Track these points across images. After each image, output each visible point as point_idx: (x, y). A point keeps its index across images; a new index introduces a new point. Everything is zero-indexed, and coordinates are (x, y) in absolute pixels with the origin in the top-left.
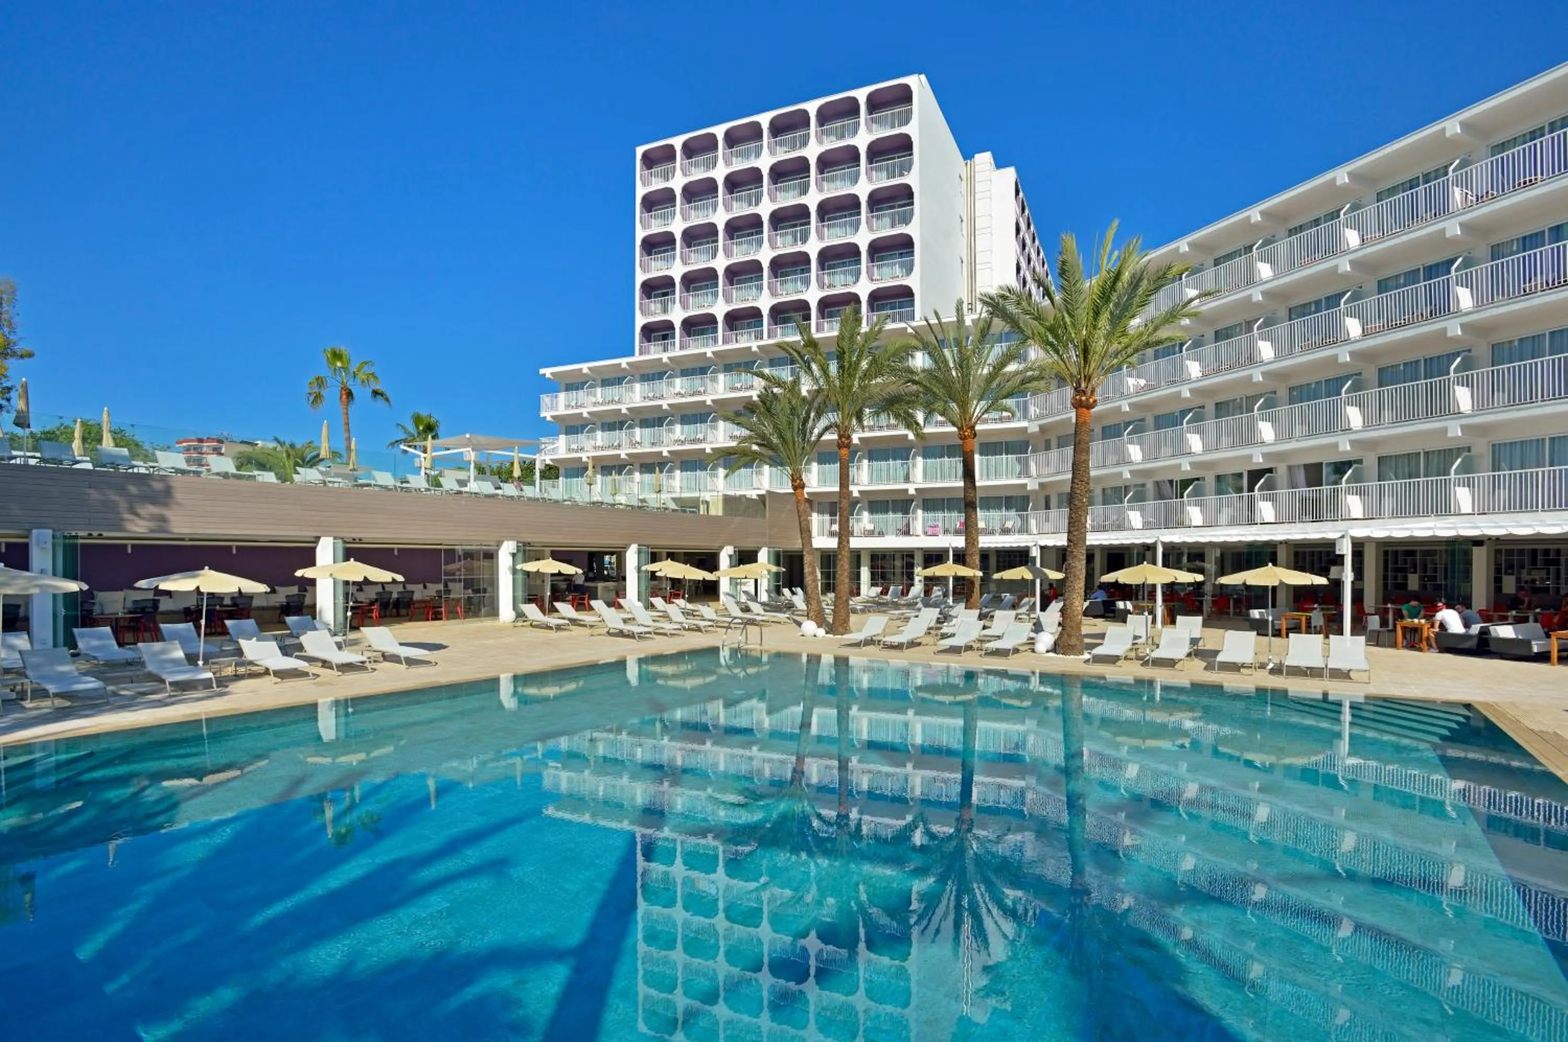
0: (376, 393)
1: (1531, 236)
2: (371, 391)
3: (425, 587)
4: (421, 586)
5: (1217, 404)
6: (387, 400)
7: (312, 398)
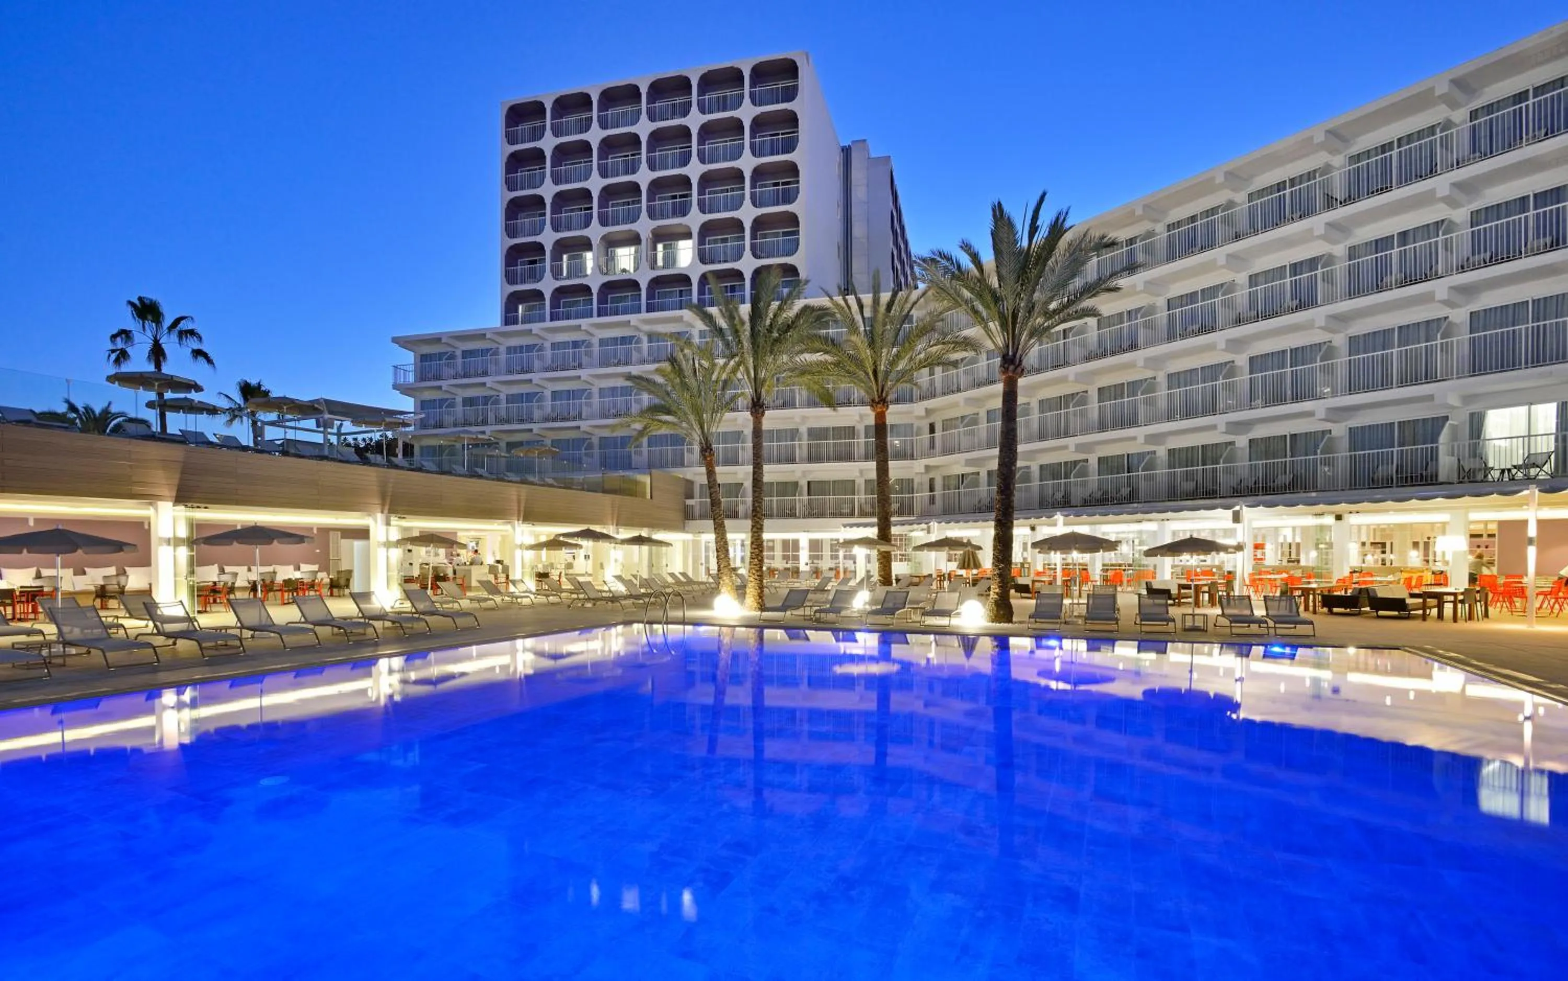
0: (198, 353)
1: (1382, 239)
2: (190, 350)
3: (249, 570)
4: (246, 568)
5: (1099, 389)
6: (209, 361)
7: (113, 356)
